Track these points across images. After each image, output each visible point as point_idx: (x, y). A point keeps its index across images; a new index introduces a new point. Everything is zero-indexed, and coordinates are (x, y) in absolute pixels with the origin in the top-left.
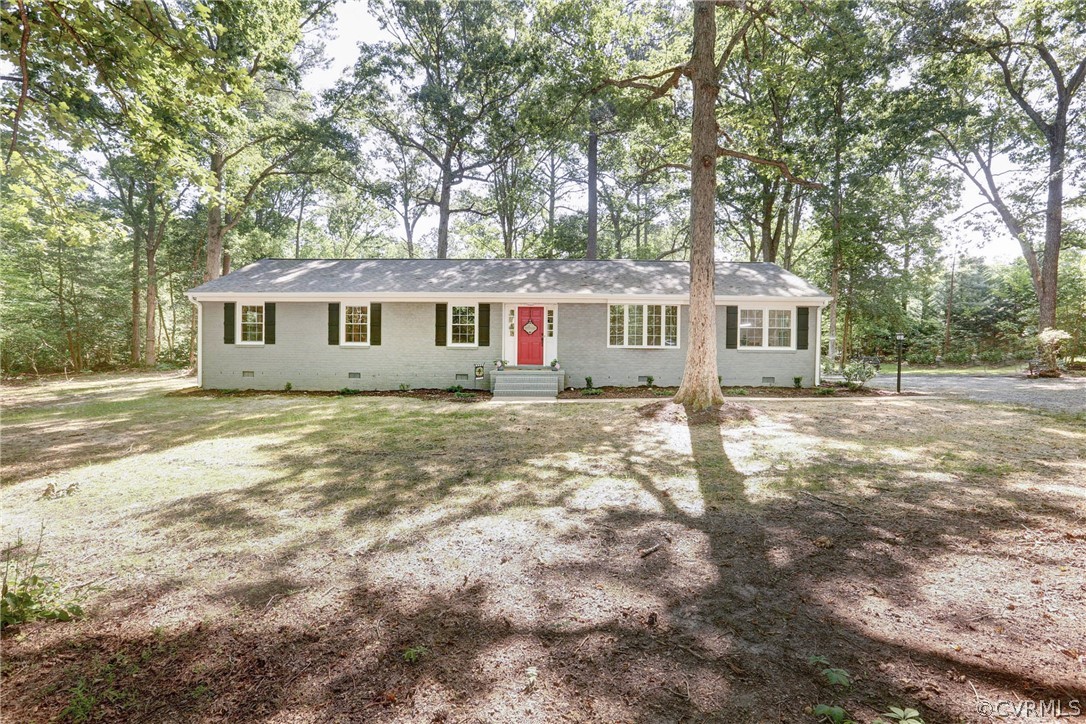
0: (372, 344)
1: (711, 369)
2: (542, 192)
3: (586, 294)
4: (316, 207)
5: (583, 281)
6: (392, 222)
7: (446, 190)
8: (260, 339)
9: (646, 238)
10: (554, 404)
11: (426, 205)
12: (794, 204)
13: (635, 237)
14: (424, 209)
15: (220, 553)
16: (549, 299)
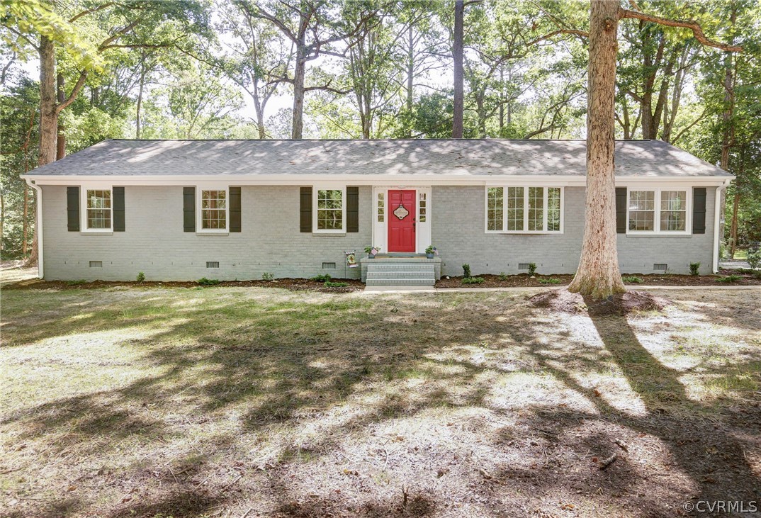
0: (231, 231)
1: (612, 255)
2: (401, 70)
3: (461, 175)
4: (157, 86)
5: (456, 160)
6: (237, 101)
7: (300, 66)
8: (108, 226)
9: (509, 117)
10: (435, 294)
11: (277, 82)
12: (674, 77)
13: (499, 116)
14: (274, 88)
15: (104, 468)
16: (422, 179)
